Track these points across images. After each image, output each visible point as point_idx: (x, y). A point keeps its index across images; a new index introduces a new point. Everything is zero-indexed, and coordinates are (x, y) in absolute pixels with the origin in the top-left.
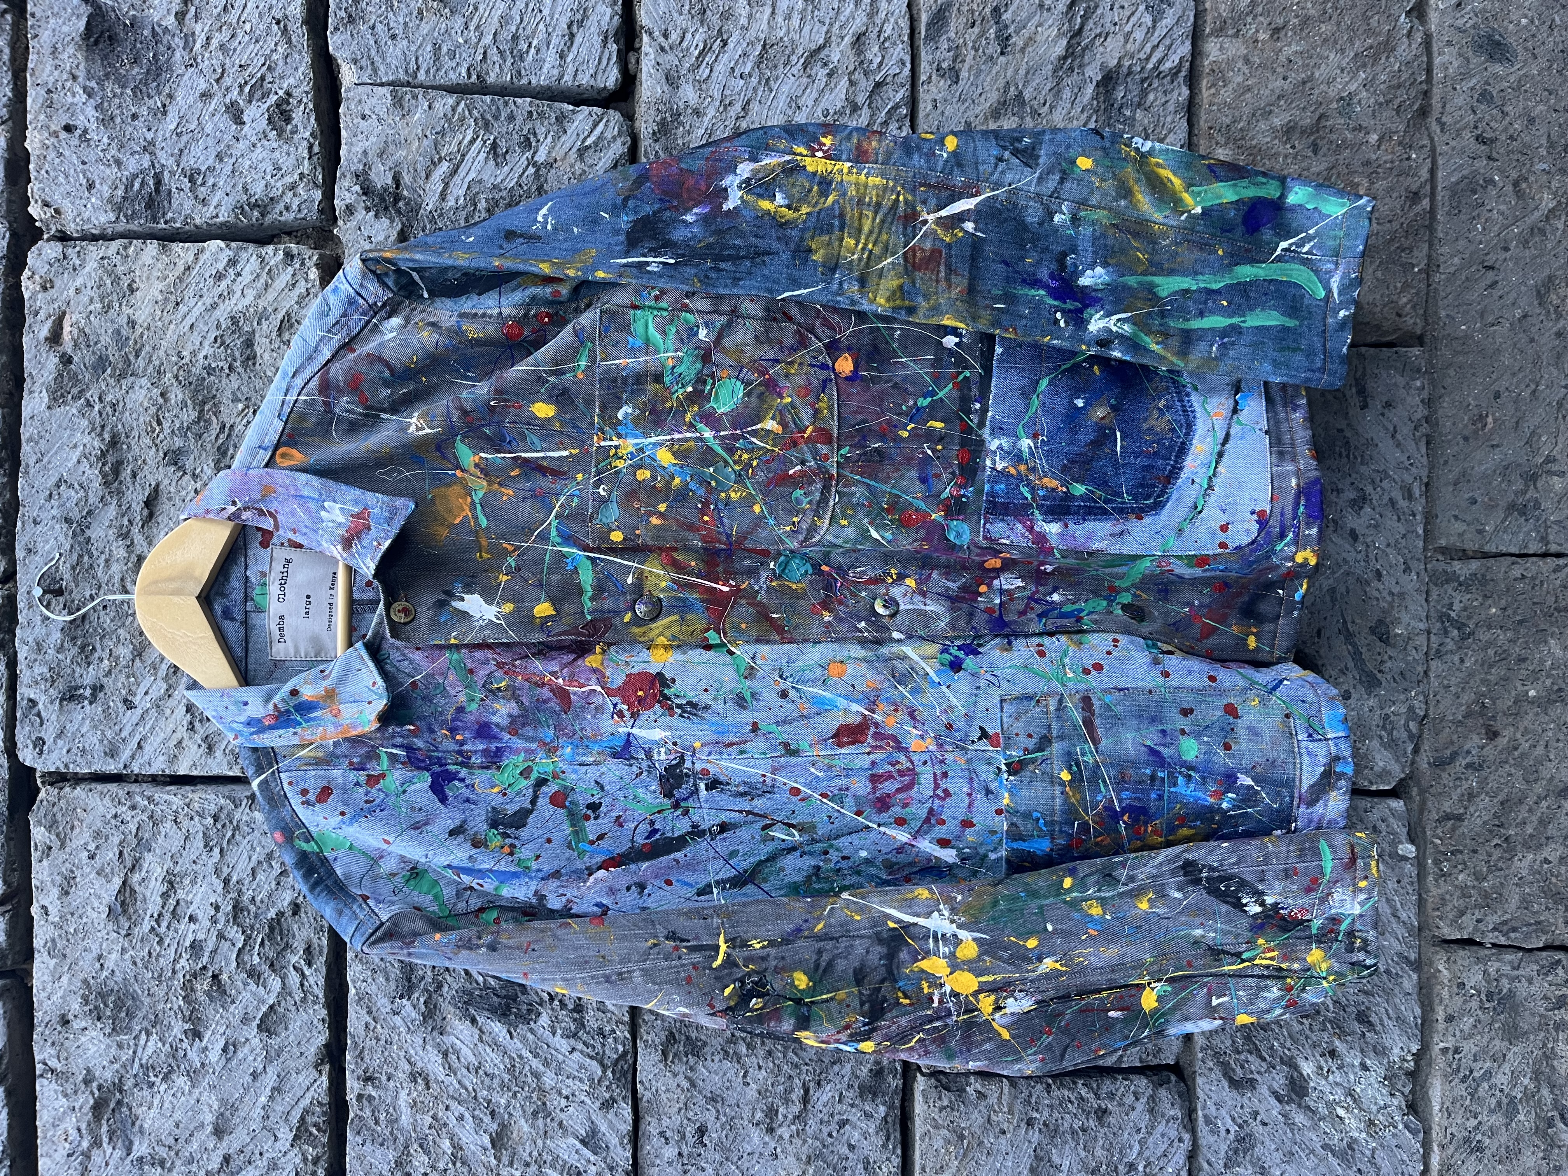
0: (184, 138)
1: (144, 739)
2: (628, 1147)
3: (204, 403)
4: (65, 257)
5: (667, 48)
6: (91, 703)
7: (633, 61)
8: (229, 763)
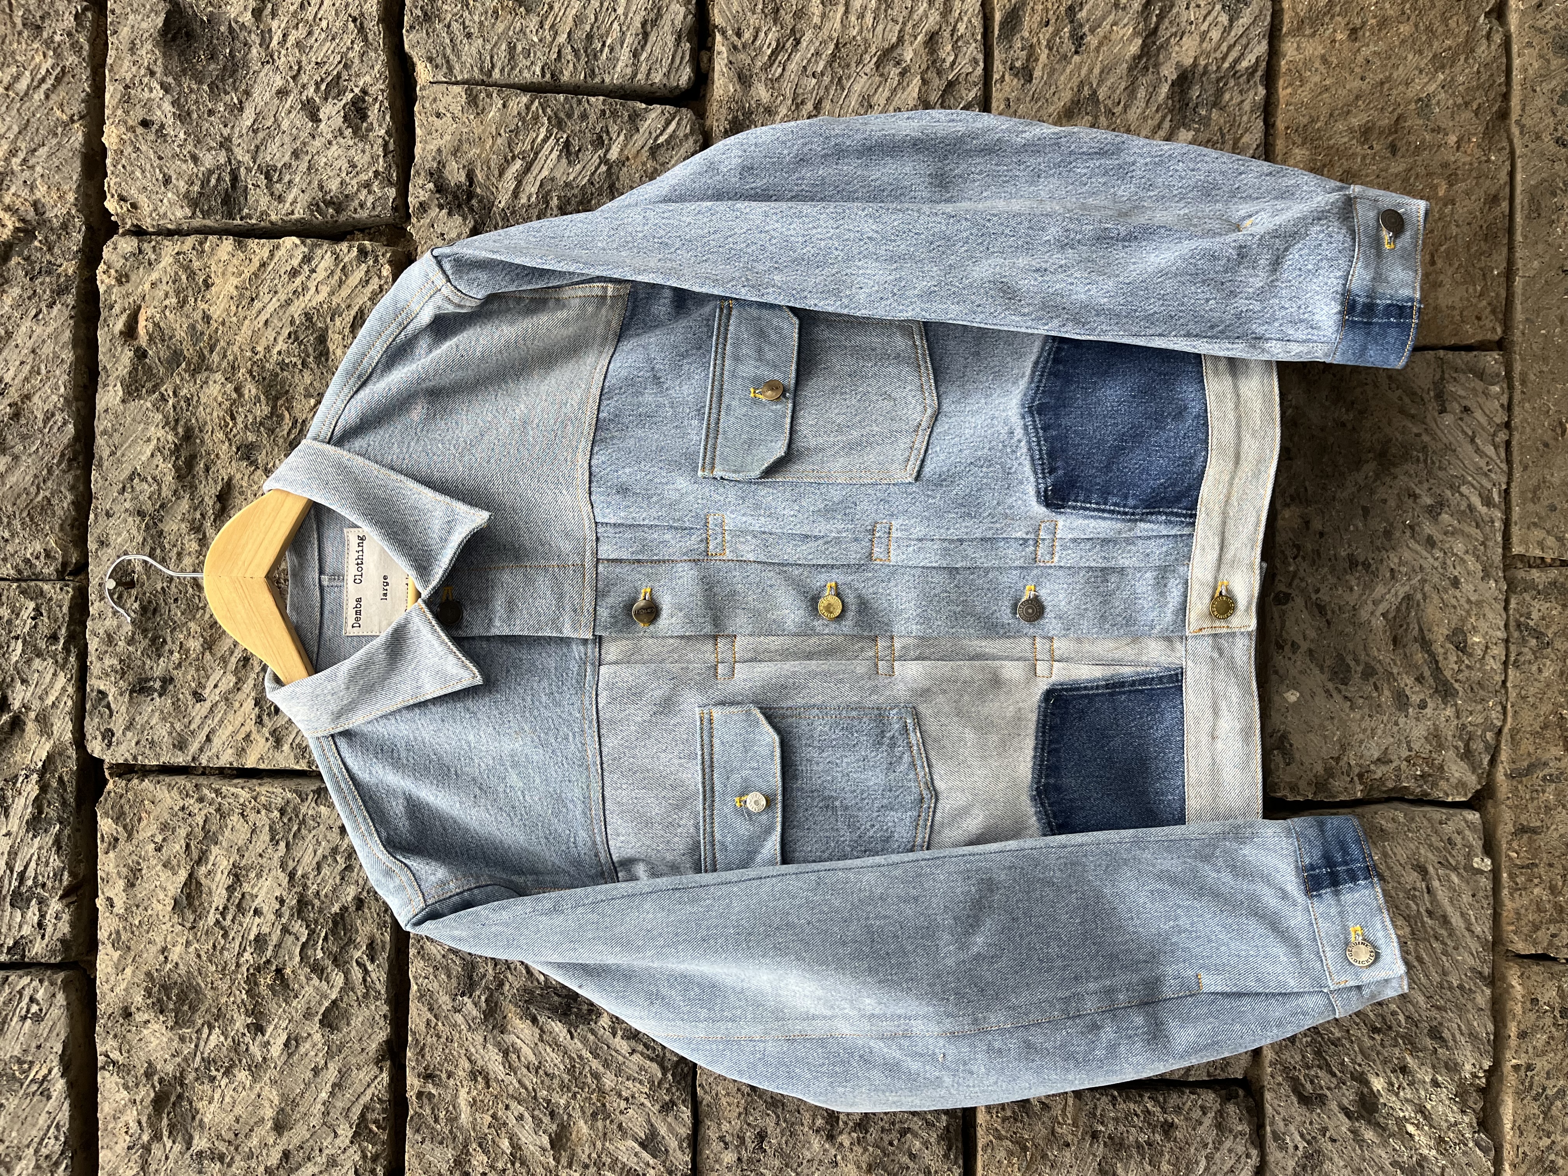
0: (261, 135)
1: (212, 731)
2: (687, 1151)
3: (276, 398)
4: (140, 252)
5: (740, 46)
6: (160, 696)
7: (705, 60)
8: (296, 757)
